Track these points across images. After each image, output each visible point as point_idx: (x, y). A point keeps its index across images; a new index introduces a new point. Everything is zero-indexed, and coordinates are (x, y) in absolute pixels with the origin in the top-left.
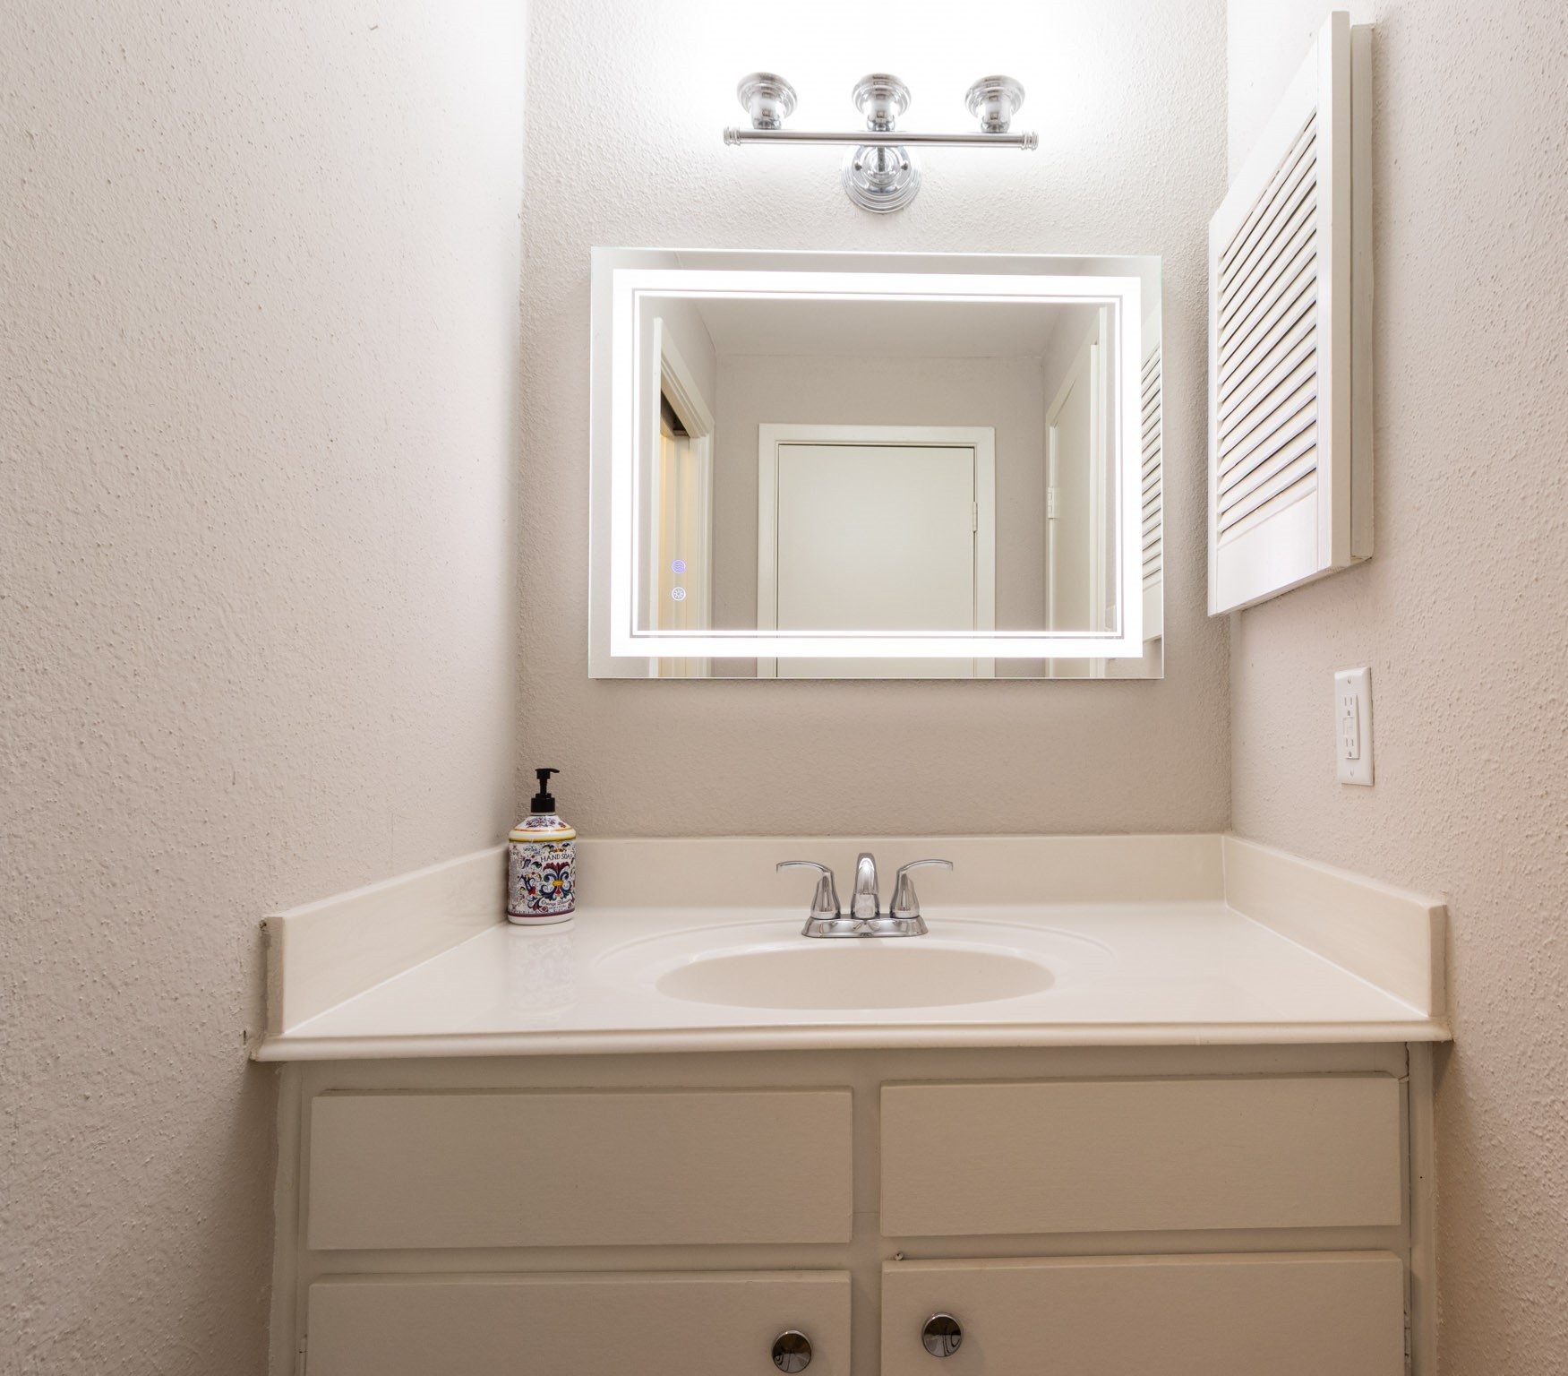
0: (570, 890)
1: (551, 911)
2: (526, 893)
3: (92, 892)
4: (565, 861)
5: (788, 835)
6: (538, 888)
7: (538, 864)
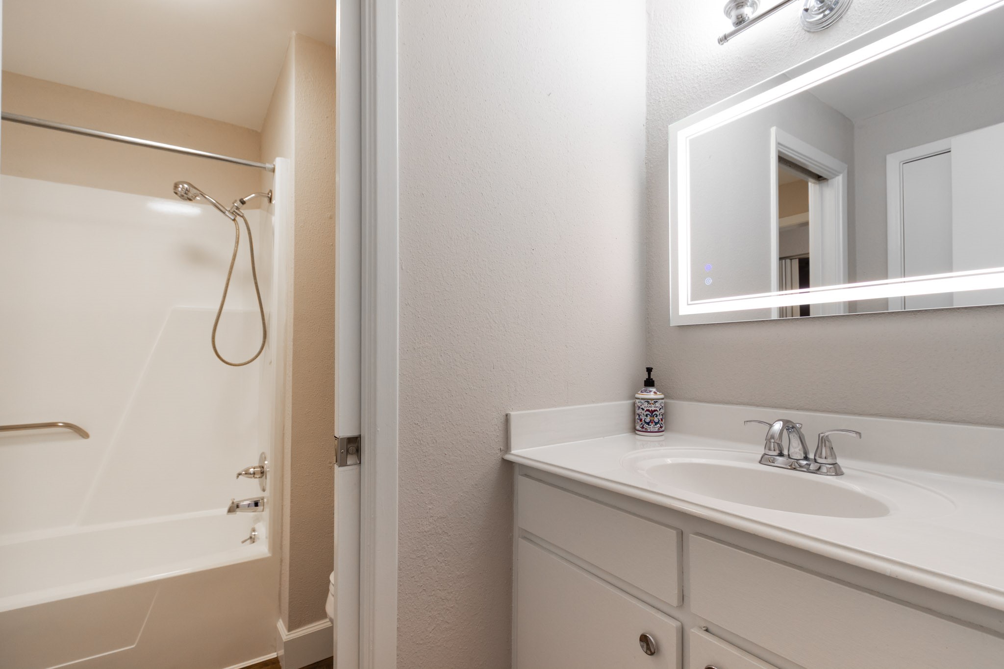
0: (658, 422)
1: (649, 430)
2: (639, 421)
3: (446, 397)
4: (655, 409)
5: (773, 407)
6: (643, 420)
7: (643, 409)
